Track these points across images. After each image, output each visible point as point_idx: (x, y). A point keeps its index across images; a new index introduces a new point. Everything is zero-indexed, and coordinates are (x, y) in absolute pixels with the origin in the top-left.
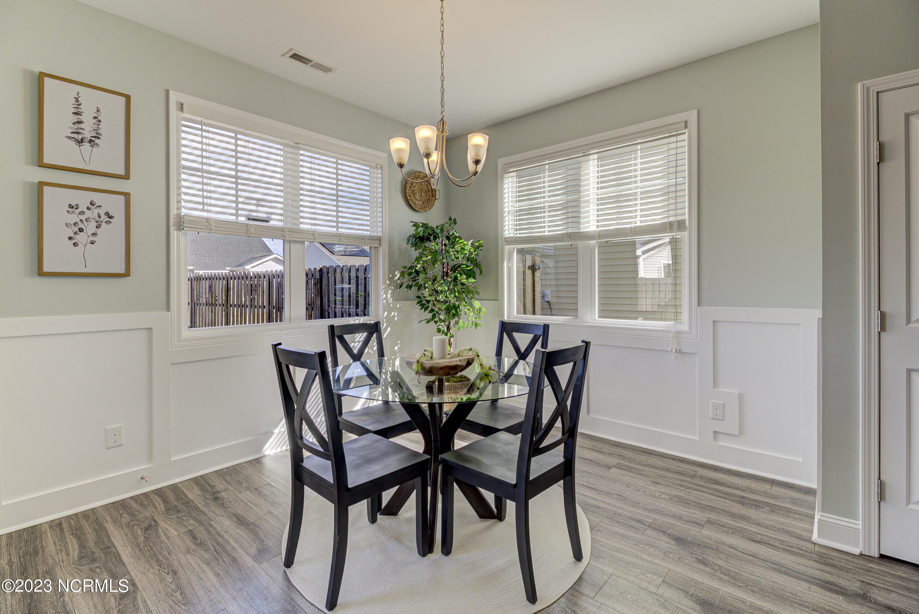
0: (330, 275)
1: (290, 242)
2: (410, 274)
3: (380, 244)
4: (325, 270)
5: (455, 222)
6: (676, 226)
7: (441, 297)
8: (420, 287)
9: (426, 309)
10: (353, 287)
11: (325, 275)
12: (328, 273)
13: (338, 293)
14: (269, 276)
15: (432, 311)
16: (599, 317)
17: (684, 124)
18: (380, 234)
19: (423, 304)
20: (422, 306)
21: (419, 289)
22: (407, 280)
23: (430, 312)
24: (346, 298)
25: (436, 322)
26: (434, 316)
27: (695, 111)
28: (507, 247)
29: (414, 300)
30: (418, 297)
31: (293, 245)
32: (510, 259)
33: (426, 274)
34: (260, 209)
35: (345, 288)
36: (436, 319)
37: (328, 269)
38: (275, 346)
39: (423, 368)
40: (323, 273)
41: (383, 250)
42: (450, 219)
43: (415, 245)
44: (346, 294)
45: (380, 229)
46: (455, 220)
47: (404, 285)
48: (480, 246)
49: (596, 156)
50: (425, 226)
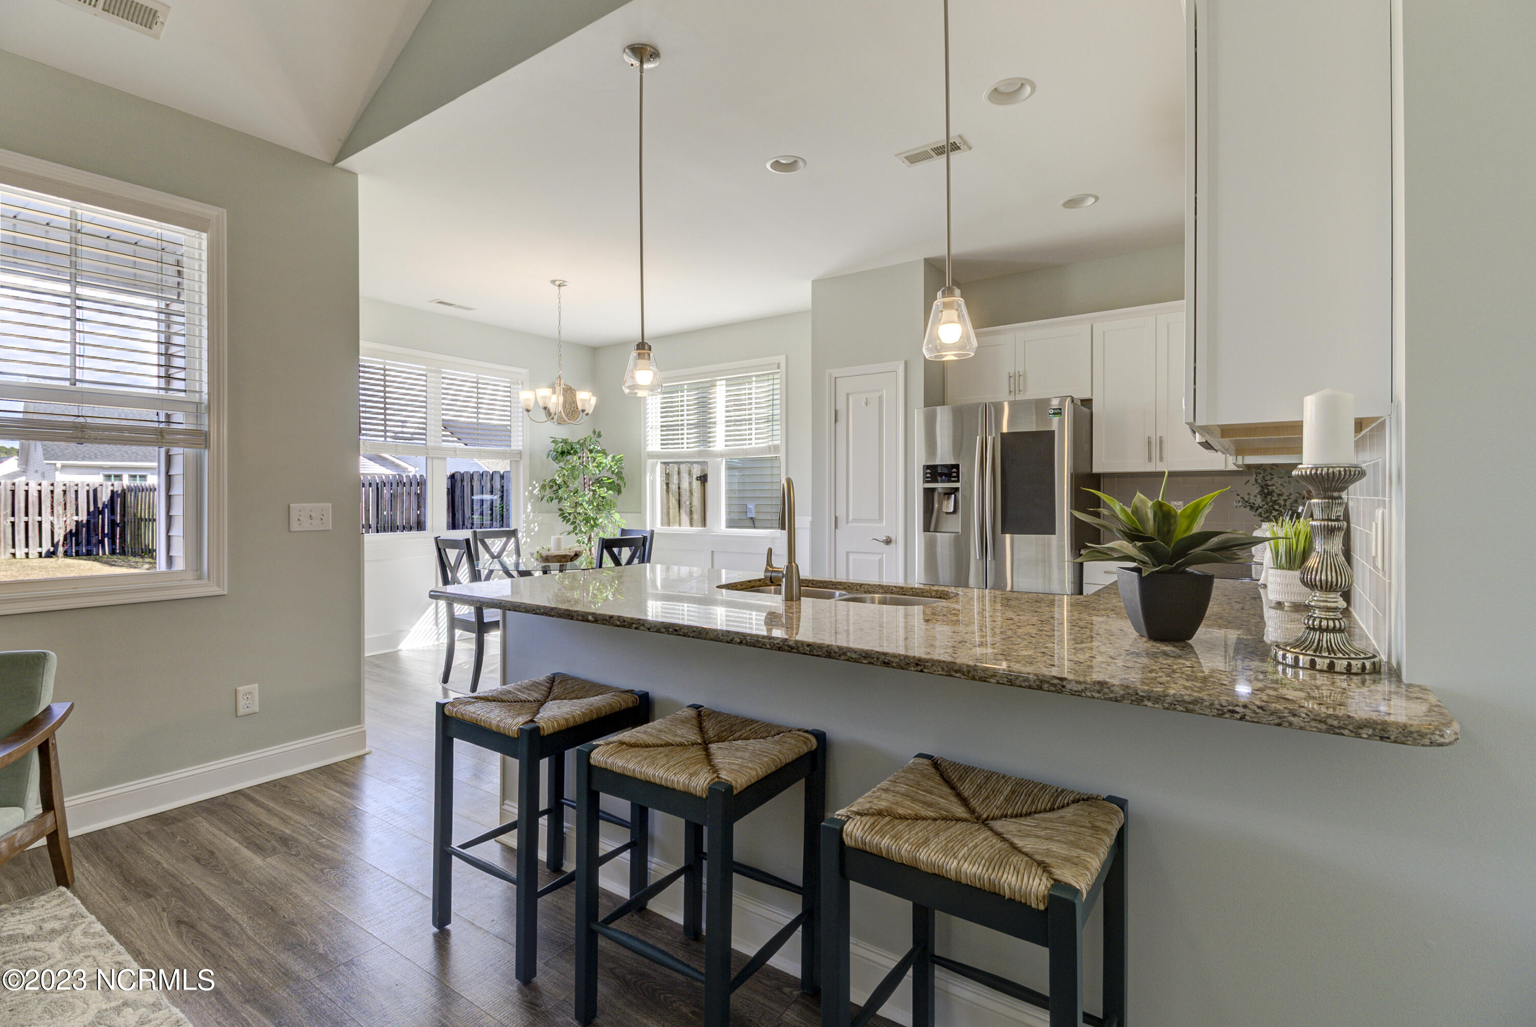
0: (465, 483)
1: (432, 458)
2: (551, 487)
3: (521, 458)
4: (458, 477)
5: (599, 435)
6: (772, 449)
7: (580, 510)
8: (560, 500)
9: (567, 522)
10: (496, 497)
11: (459, 484)
12: (462, 480)
13: (476, 507)
14: (377, 484)
15: (574, 523)
16: (728, 526)
17: (776, 366)
18: (521, 448)
19: (564, 516)
20: (565, 518)
21: (559, 502)
22: (548, 493)
23: (571, 524)
24: (487, 512)
25: (576, 534)
26: (575, 528)
27: (784, 356)
28: (650, 461)
29: (554, 512)
30: (561, 510)
31: (435, 462)
32: (653, 471)
33: (568, 487)
34: (405, 430)
35: (487, 501)
36: (577, 531)
37: (462, 475)
38: (436, 538)
39: (542, 557)
40: (456, 481)
41: (524, 463)
42: (594, 432)
43: (555, 459)
44: (486, 506)
45: (521, 443)
46: (599, 433)
47: (545, 499)
48: (620, 459)
49: (724, 382)
50: (565, 441)
